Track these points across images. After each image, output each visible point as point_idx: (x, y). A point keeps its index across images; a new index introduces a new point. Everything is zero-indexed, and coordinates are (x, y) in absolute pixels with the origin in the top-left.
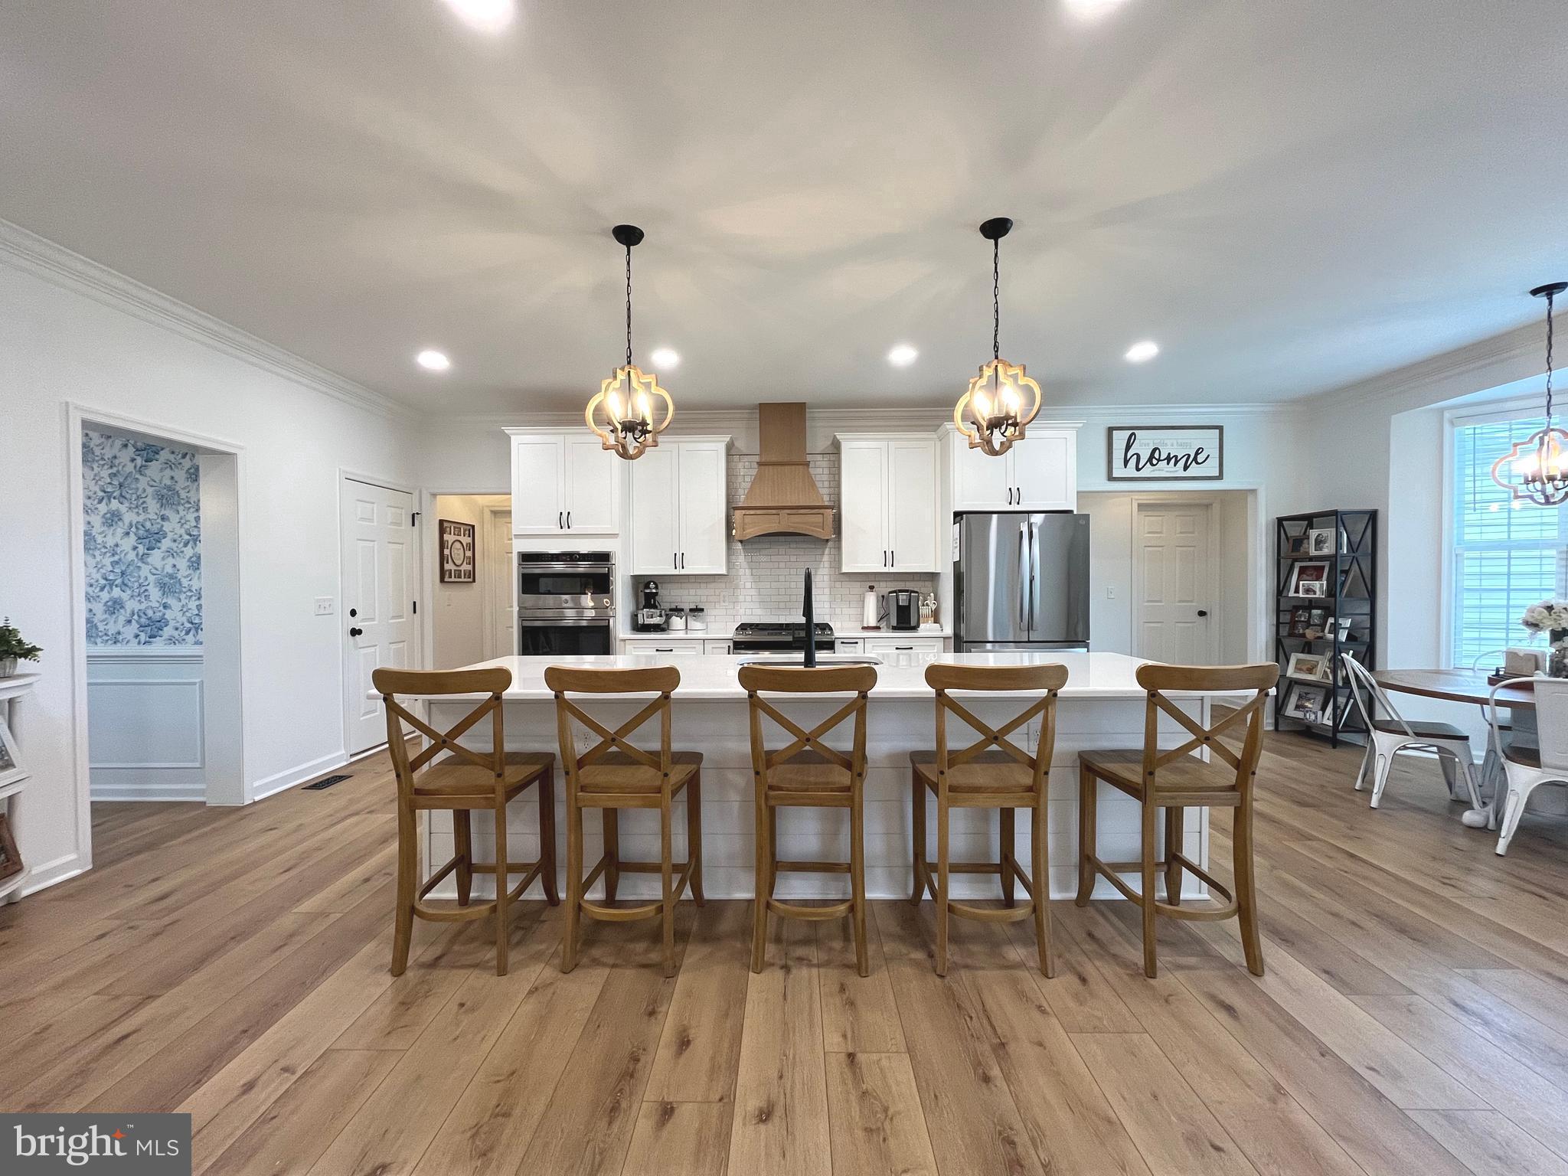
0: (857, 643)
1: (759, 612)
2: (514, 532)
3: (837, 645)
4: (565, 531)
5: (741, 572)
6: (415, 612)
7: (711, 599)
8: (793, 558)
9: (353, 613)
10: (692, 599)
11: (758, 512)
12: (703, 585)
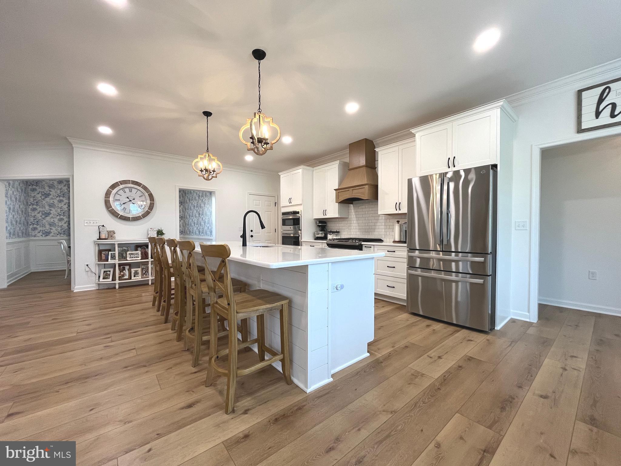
0: (371, 247)
1: (358, 233)
2: (281, 206)
3: (364, 248)
4: (291, 204)
5: (352, 216)
6: (275, 232)
7: (344, 228)
8: (371, 209)
9: (252, 231)
10: (337, 228)
11: (343, 190)
12: (341, 222)
